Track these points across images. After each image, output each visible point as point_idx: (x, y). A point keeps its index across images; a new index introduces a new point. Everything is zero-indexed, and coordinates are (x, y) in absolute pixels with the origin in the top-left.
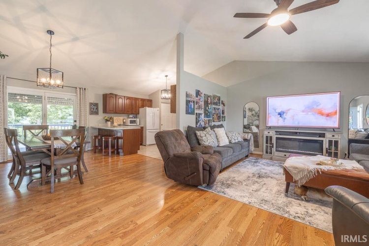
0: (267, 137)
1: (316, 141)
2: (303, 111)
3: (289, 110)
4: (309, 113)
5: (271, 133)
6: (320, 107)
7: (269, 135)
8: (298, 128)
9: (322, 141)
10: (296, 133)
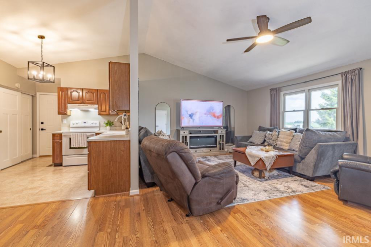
0: (183, 137)
1: (213, 136)
2: (205, 114)
3: (196, 113)
4: (209, 116)
5: (186, 133)
6: (214, 111)
7: (184, 135)
8: (199, 127)
9: (217, 136)
10: (200, 131)
